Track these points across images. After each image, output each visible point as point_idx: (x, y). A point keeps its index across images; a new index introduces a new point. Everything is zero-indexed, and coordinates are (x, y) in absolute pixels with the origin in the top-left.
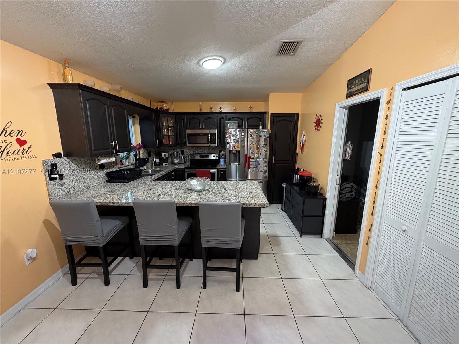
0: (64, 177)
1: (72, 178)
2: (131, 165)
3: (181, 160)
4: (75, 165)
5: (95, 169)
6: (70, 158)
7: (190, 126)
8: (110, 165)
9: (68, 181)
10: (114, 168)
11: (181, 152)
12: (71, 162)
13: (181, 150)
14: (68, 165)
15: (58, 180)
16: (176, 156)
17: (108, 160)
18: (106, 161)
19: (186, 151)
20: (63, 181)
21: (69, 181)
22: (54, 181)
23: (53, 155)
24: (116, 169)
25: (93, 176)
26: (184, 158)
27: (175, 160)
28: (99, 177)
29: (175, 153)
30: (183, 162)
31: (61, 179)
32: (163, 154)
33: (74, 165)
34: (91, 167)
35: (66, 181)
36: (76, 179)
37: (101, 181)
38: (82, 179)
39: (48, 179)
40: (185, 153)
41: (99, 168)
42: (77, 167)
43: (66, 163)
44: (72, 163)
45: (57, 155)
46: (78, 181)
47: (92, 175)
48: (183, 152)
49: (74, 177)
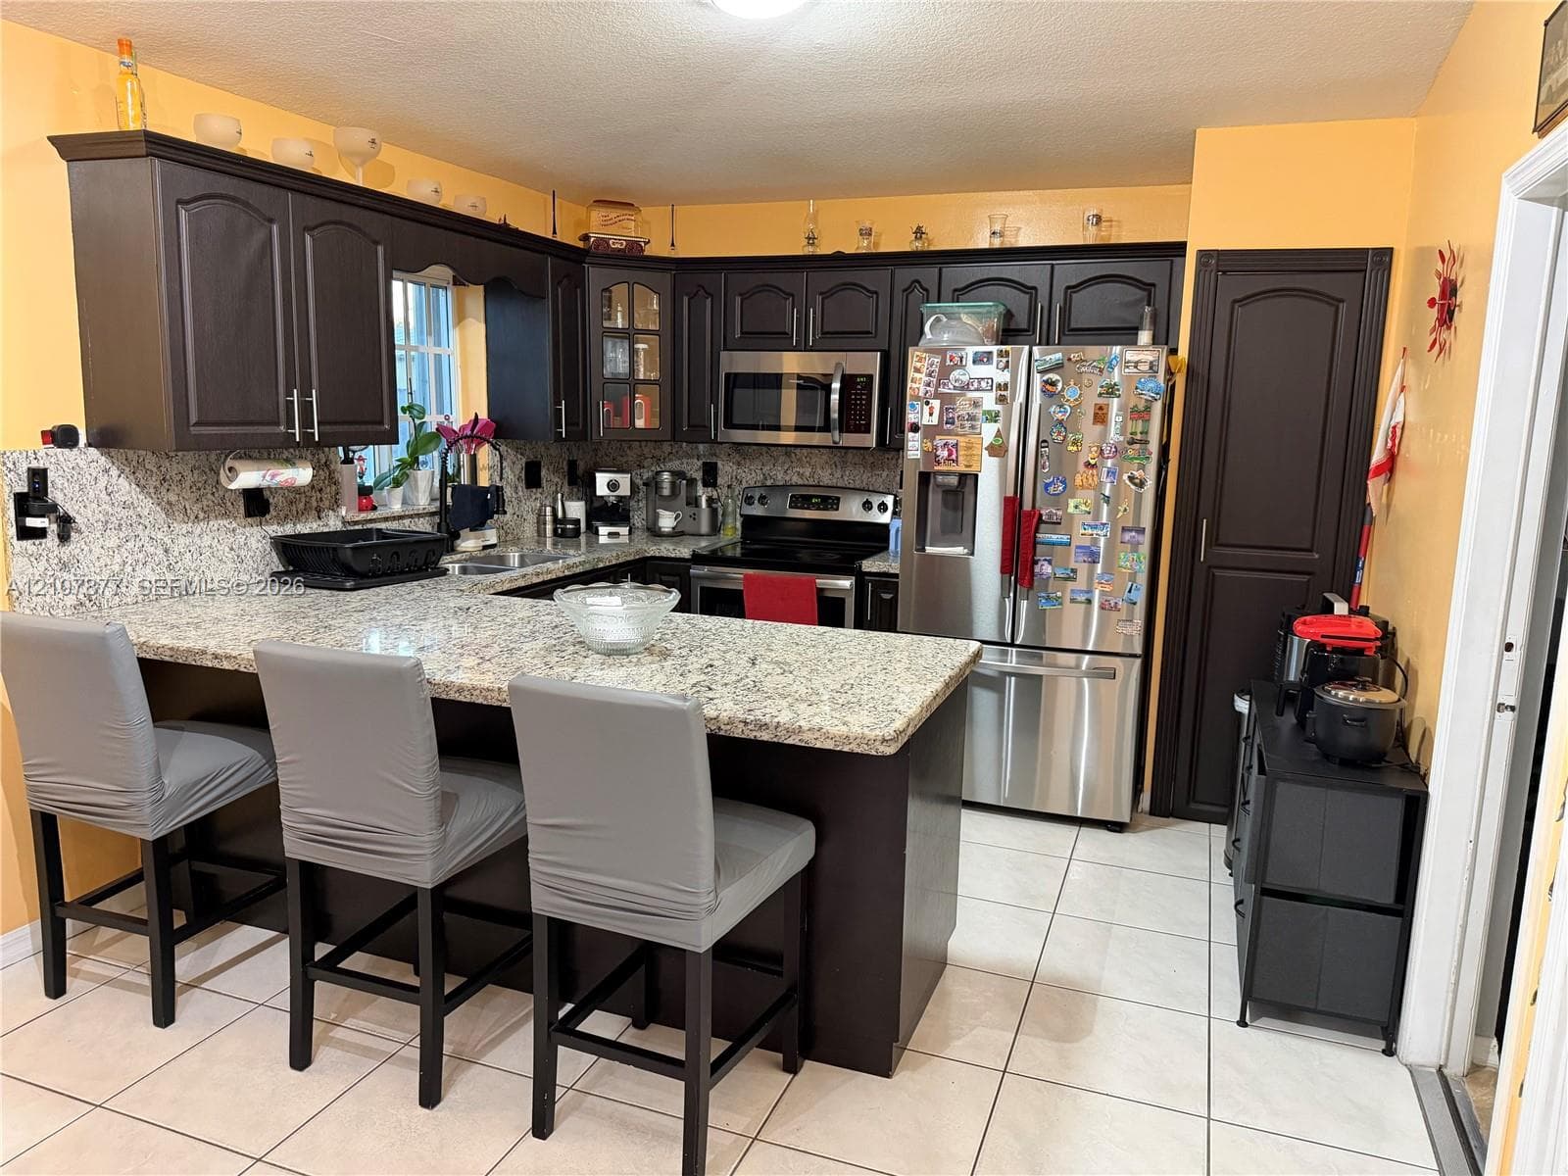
0: (79, 532)
1: (113, 542)
2: (419, 515)
3: (694, 517)
4: (134, 486)
5: (226, 515)
6: (113, 452)
7: (742, 333)
8: (301, 506)
9: (92, 551)
10: (320, 518)
11: (698, 475)
12: (114, 472)
13: (700, 463)
14: (103, 481)
15: (51, 540)
16: (666, 492)
17: (273, 476)
18: (264, 477)
19: (726, 470)
20: (72, 546)
21: (97, 551)
22: (37, 542)
23: (44, 433)
24: (333, 523)
25: (210, 547)
26: (709, 505)
27: (661, 512)
28: (242, 553)
29: (666, 476)
30: (705, 528)
31: (64, 538)
32: (602, 480)
33: (126, 484)
34: (205, 503)
35: (86, 548)
36: (130, 545)
37: (246, 571)
38: (160, 551)
39: (13, 531)
40: (720, 481)
41: (242, 510)
42: (141, 497)
43: (94, 475)
44: (119, 476)
45: (62, 437)
46: (141, 556)
47: (207, 540)
48: (710, 475)
49: (122, 535)
